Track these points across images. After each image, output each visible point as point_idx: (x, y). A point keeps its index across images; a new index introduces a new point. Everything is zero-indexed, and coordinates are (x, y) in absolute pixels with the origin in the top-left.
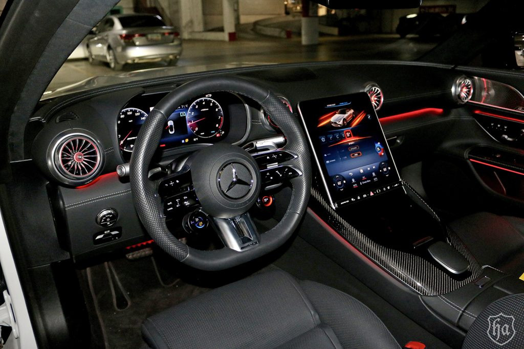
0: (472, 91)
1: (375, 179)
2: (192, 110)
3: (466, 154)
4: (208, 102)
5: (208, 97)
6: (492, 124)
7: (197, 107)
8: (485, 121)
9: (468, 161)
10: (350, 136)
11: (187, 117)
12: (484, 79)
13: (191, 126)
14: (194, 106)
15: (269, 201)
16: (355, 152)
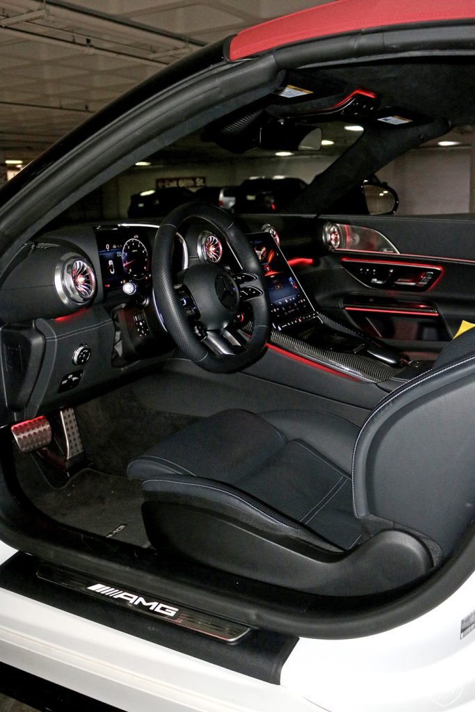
0: (338, 237)
1: (286, 313)
2: (125, 251)
3: (341, 305)
4: (136, 243)
5: (135, 238)
6: (361, 270)
7: (129, 247)
8: (353, 268)
9: (344, 311)
10: (270, 271)
11: (123, 258)
12: (345, 226)
13: (126, 266)
14: (126, 247)
15: (241, 317)
16: (277, 284)
